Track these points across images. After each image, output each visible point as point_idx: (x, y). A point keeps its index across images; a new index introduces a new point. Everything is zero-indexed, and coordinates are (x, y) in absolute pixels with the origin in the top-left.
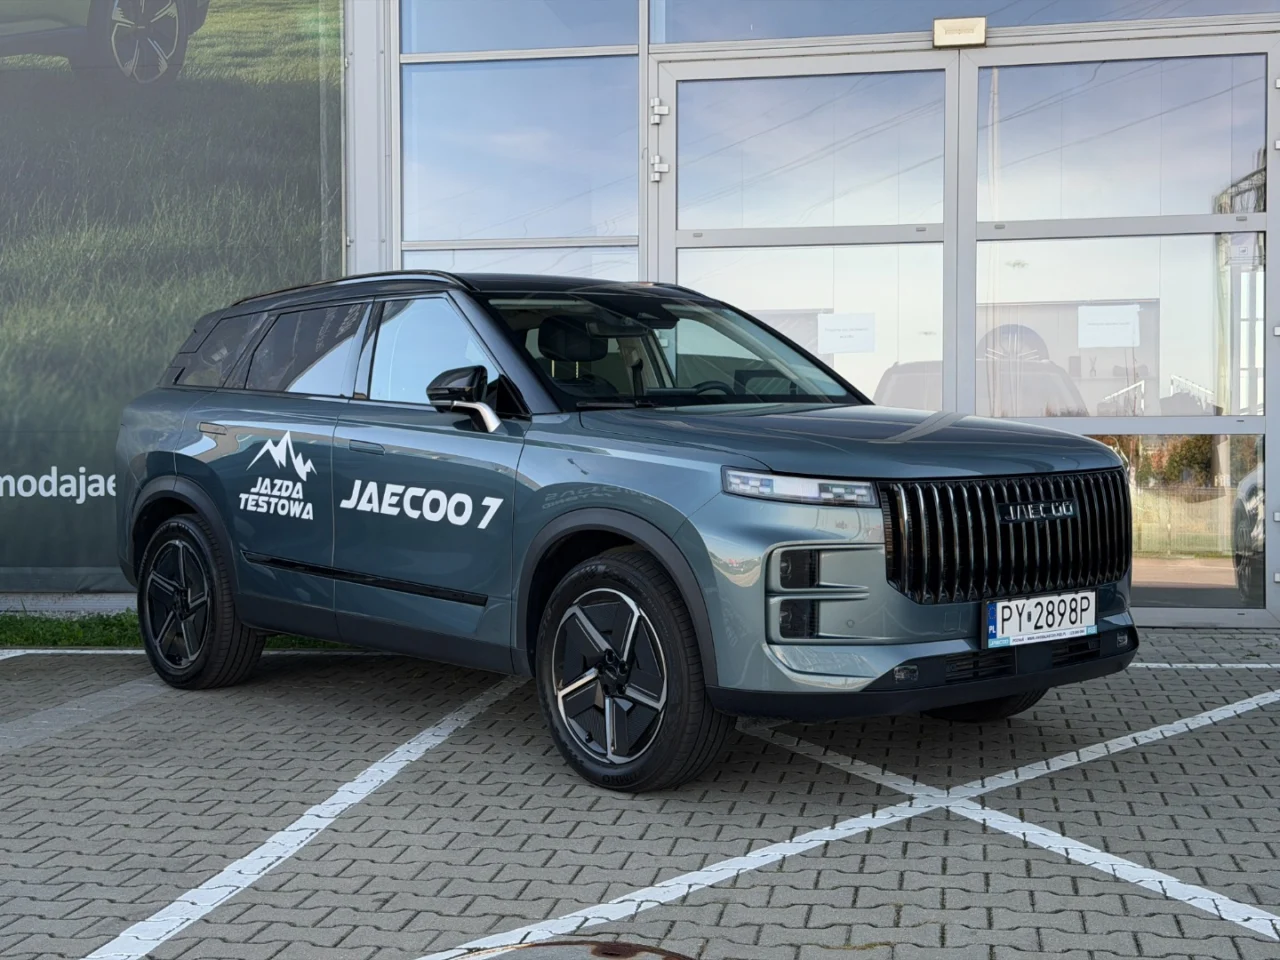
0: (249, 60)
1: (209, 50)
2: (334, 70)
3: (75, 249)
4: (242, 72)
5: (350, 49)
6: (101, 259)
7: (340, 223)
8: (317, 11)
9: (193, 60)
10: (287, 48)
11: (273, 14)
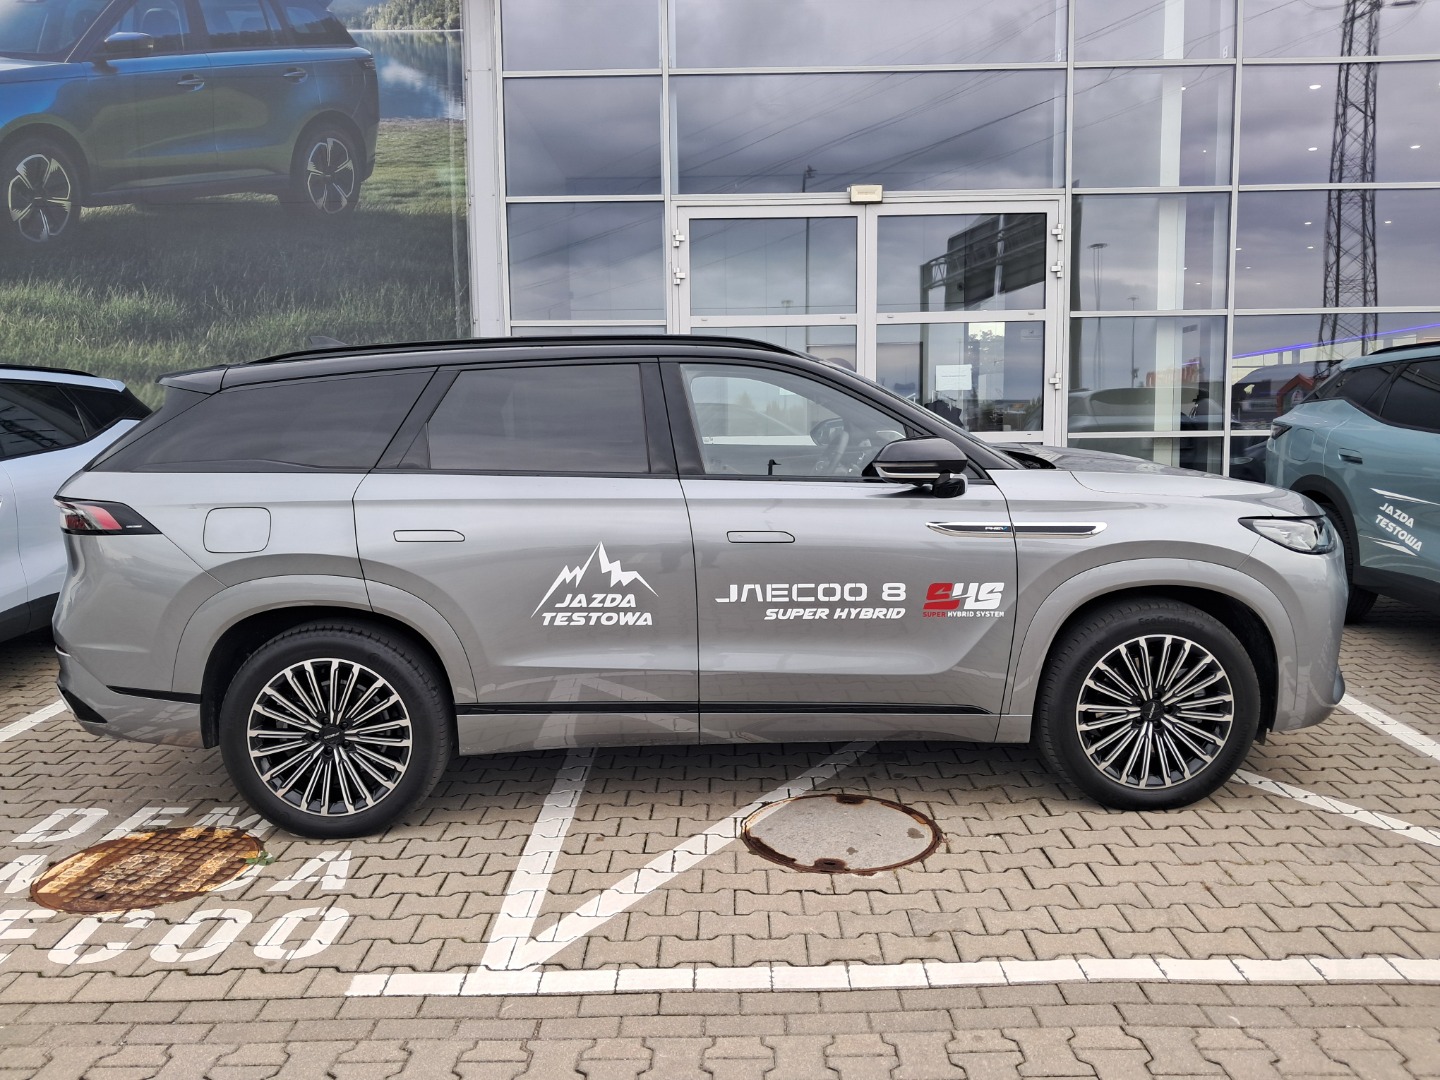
0: (403, 199)
1: (376, 192)
2: (462, 207)
3: (287, 324)
5: (472, 193)
6: (305, 331)
7: (468, 308)
8: (450, 167)
9: (365, 198)
10: (429, 191)
11: (419, 169)
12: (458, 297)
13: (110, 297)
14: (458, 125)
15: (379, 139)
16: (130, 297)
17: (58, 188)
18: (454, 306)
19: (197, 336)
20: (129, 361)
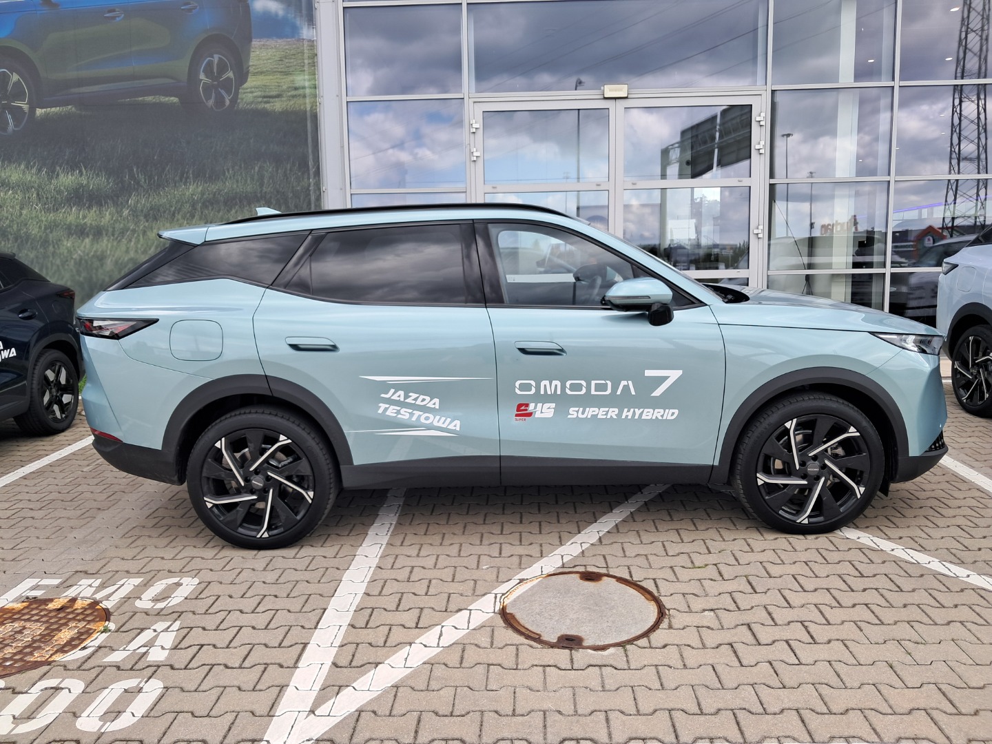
0: (271, 100)
1: (251, 95)
2: (314, 104)
3: (187, 194)
4: (267, 106)
5: (321, 94)
6: (201, 199)
7: (319, 180)
8: (304, 75)
9: (242, 99)
10: (290, 94)
11: (282, 77)
12: (312, 171)
13: (58, 175)
14: (310, 43)
15: (252, 55)
16: (72, 175)
17: (19, 95)
18: (309, 179)
19: (122, 203)
20: (73, 222)
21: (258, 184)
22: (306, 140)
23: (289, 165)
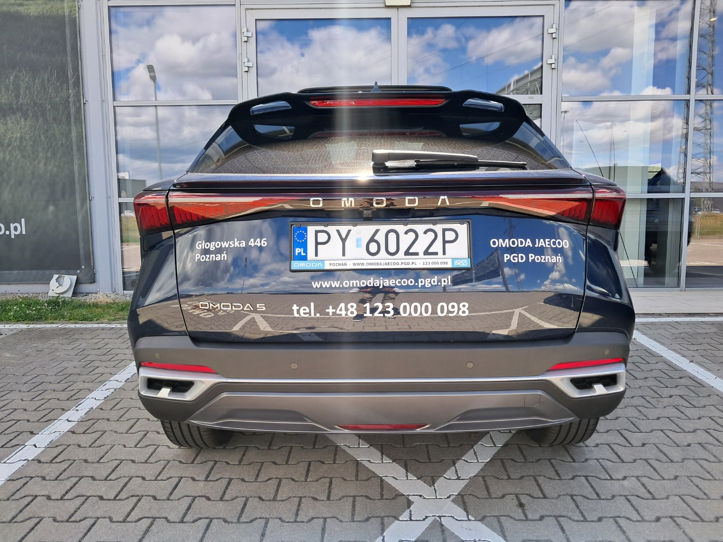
7: (79, 91)
12: (71, 82)
18: (68, 89)
21: (14, 94)
22: (65, 47)
23: (46, 75)
